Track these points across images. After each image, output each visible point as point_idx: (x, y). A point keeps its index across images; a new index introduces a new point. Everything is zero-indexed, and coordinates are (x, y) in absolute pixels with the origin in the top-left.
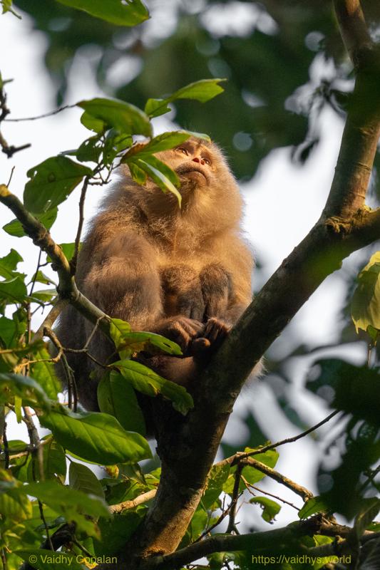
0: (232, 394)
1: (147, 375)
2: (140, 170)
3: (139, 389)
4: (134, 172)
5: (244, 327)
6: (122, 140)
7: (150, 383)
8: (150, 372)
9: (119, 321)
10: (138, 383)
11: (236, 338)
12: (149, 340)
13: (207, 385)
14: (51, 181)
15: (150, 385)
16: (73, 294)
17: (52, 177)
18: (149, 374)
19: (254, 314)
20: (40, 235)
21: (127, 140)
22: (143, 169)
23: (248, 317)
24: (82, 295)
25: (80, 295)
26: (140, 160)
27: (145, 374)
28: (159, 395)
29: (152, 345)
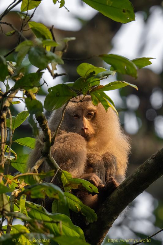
0: (114, 217)
1: (76, 202)
2: (96, 98)
3: (70, 208)
4: (93, 99)
5: (127, 185)
6: (94, 81)
7: (76, 205)
8: (77, 200)
9: (67, 172)
10: (70, 205)
11: (121, 190)
12: (82, 183)
13: (102, 211)
14: (57, 96)
15: (76, 207)
16: (49, 155)
17: (58, 94)
18: (77, 201)
19: (133, 180)
20: (44, 122)
21: (96, 82)
22: (97, 98)
23: (130, 181)
24: (52, 157)
25: (51, 157)
26: (98, 93)
27: (75, 201)
28: (80, 213)
29: (83, 186)
